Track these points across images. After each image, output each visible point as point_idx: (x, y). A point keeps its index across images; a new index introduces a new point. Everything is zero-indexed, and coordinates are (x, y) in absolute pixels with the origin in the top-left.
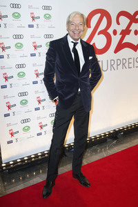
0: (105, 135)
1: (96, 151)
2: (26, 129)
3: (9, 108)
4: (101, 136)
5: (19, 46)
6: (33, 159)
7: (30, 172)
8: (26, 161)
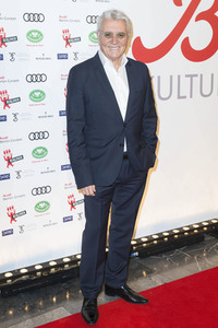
0: (201, 227)
1: (180, 260)
2: (42, 208)
3: (9, 163)
4: (192, 230)
5: (35, 37)
6: (53, 270)
7: (46, 297)
8: (39, 273)
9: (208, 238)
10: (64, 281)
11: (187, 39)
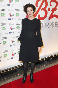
1: (39, 67)
2: (6, 56)
4: (41, 60)
5: (3, 15)
6: (8, 71)
7: (7, 77)
8: (5, 72)
9: (45, 62)
10: (11, 73)
11: (39, 15)
